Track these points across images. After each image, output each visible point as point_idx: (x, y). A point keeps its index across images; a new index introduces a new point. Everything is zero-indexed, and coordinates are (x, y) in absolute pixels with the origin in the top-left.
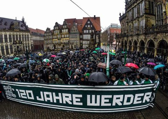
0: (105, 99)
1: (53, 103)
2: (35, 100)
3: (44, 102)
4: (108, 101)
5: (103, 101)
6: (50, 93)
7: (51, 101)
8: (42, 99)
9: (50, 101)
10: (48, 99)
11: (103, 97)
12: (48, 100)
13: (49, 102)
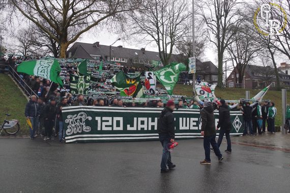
0: (194, 121)
1: (148, 132)
2: (125, 131)
3: (137, 132)
4: (195, 124)
5: (192, 124)
6: (145, 119)
7: (146, 129)
8: (134, 128)
9: (144, 128)
10: (142, 126)
11: (192, 119)
12: (141, 128)
13: (142, 131)
